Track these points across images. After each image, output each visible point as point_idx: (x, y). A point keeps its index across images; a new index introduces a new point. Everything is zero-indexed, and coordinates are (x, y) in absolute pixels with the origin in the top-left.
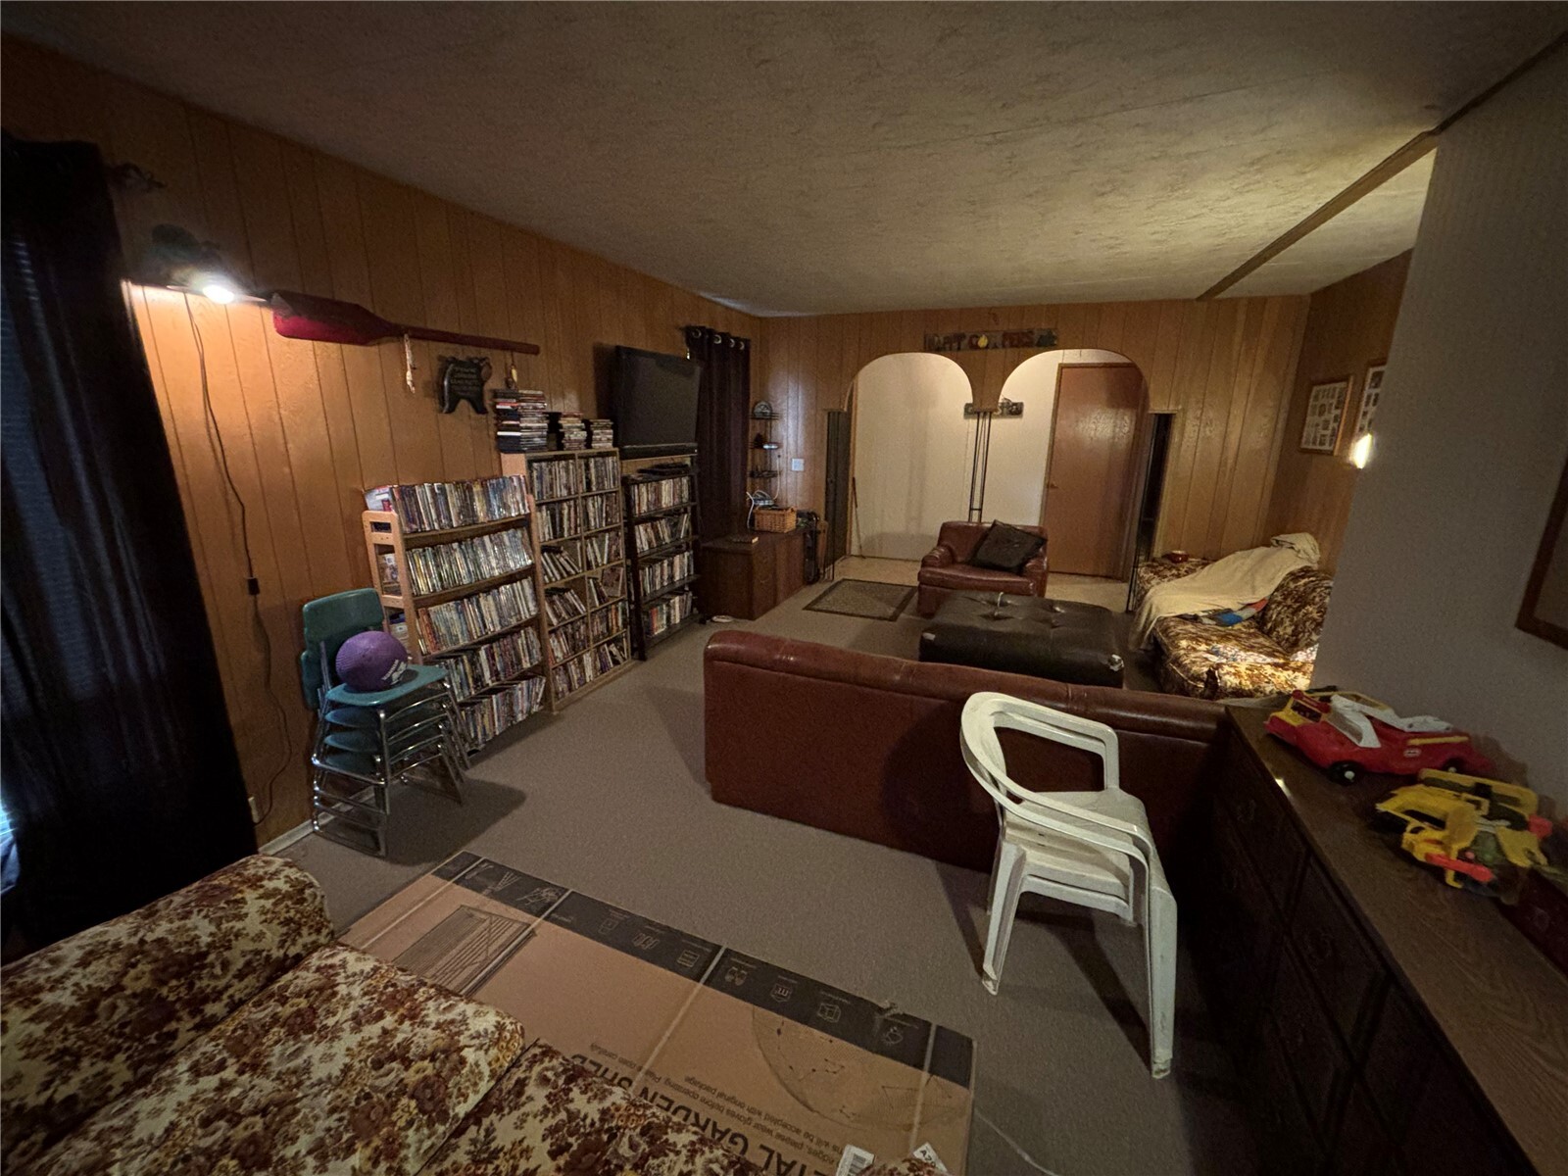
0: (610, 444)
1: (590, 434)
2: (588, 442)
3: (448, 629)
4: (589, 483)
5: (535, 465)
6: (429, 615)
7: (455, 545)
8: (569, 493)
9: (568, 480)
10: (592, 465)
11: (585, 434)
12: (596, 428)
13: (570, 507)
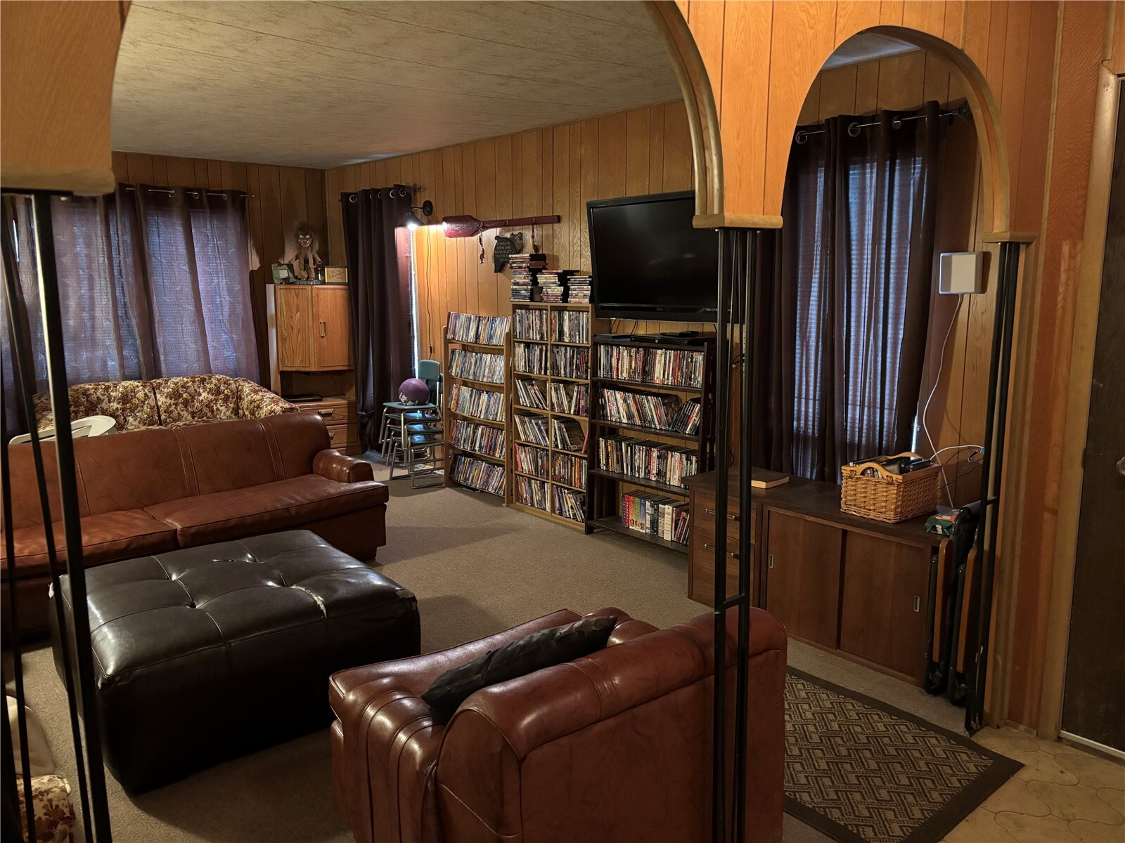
0: (587, 300)
1: (567, 289)
2: (565, 297)
3: (463, 402)
4: (561, 333)
5: (518, 311)
6: (459, 390)
7: (474, 354)
8: (542, 338)
9: (541, 327)
10: (566, 317)
11: (561, 289)
12: (573, 284)
13: (541, 350)
